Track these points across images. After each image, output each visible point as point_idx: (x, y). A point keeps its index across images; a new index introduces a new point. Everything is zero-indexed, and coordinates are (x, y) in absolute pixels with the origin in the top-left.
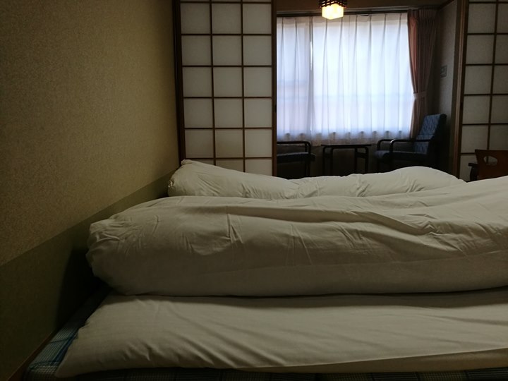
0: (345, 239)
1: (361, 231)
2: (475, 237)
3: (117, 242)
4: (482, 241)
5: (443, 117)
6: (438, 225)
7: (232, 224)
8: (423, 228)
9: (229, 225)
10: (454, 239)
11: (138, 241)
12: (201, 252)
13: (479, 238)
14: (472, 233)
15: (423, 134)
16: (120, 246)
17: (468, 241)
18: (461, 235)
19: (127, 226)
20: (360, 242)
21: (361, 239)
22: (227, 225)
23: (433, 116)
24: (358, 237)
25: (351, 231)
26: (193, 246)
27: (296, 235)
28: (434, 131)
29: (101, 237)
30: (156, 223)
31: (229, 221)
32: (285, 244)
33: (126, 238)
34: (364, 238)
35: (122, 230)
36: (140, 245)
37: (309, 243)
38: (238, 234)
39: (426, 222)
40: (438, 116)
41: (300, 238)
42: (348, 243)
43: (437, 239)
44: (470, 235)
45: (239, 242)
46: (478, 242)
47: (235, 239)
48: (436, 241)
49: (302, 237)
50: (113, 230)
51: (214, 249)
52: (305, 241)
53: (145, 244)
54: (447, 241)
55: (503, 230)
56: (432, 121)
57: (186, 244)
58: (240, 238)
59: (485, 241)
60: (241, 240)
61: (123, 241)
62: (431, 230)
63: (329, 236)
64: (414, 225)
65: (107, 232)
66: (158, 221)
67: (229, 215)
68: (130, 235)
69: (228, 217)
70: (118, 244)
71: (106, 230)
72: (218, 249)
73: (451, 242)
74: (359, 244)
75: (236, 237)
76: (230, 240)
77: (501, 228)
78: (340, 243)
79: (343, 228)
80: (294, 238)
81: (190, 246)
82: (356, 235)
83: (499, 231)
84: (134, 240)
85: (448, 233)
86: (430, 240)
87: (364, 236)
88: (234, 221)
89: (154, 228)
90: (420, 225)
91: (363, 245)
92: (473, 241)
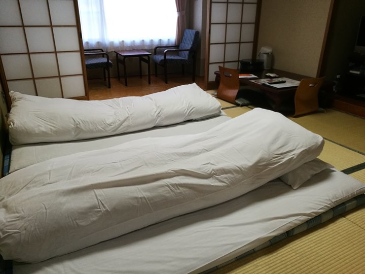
0: (170, 190)
1: (178, 184)
2: (235, 175)
3: (18, 234)
4: (239, 176)
5: (197, 33)
6: (217, 170)
7: (99, 198)
8: (210, 174)
9: (98, 200)
10: (226, 178)
11: (36, 229)
12: (83, 223)
13: (237, 175)
14: (234, 173)
15: (184, 43)
16: (23, 237)
17: (232, 178)
18: (229, 175)
19: (22, 218)
20: (178, 191)
21: (179, 189)
22: (96, 200)
23: (190, 30)
24: (177, 188)
25: (173, 185)
26: (77, 221)
27: (142, 196)
28: (192, 43)
29: (4, 233)
30: (45, 211)
31: (96, 195)
32: (136, 204)
33: (25, 229)
34: (180, 188)
35: (20, 224)
36: (38, 231)
37: (150, 199)
38: (106, 205)
39: (211, 169)
40: (194, 31)
41: (144, 197)
42: (172, 193)
43: (217, 179)
44: (233, 174)
45: (107, 211)
46: (237, 177)
47: (104, 210)
48: (217, 181)
49: (145, 197)
50: (12, 225)
51: (92, 219)
52: (148, 198)
53: (42, 230)
54: (222, 180)
55: (248, 168)
56: (190, 35)
57: (72, 222)
58: (107, 208)
59: (240, 176)
60: (108, 209)
61: (24, 232)
62: (214, 174)
63: (161, 191)
64: (205, 172)
65: (7, 228)
66: (46, 209)
67: (95, 190)
68: (28, 226)
69: (95, 193)
70: (21, 235)
71: (6, 226)
72: (95, 219)
73: (225, 180)
74: (178, 193)
75: (105, 207)
76: (101, 211)
77: (247, 167)
78: (168, 195)
79: (168, 184)
80: (141, 198)
81: (74, 222)
82: (176, 187)
83: (246, 169)
84: (32, 229)
85: (222, 174)
86: (214, 181)
87: (180, 187)
88: (100, 196)
89: (45, 215)
90: (208, 172)
91: (180, 193)
92: (234, 177)
